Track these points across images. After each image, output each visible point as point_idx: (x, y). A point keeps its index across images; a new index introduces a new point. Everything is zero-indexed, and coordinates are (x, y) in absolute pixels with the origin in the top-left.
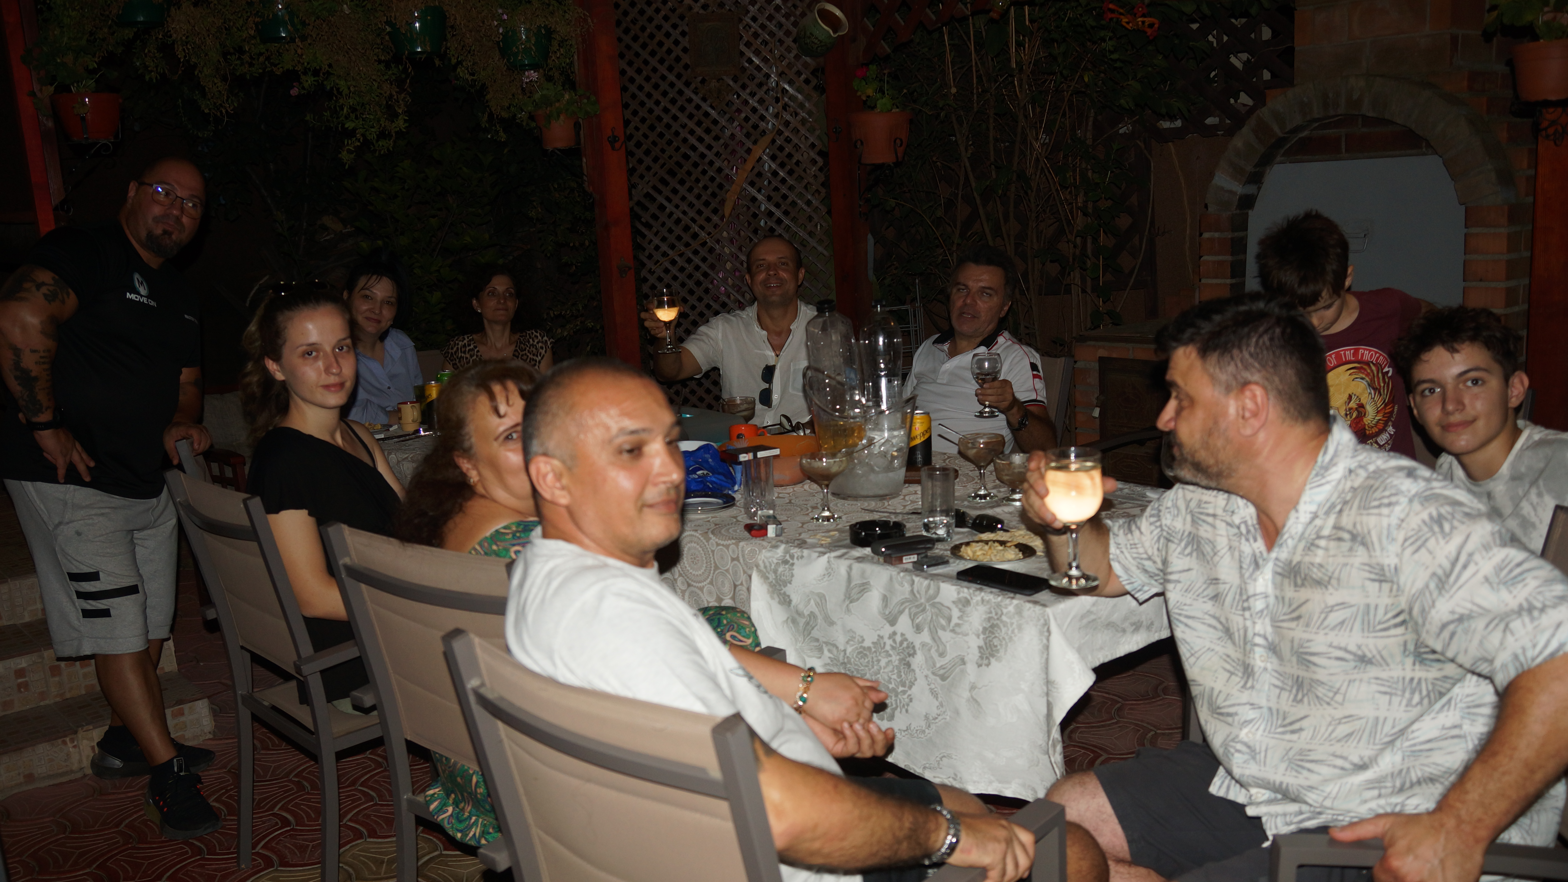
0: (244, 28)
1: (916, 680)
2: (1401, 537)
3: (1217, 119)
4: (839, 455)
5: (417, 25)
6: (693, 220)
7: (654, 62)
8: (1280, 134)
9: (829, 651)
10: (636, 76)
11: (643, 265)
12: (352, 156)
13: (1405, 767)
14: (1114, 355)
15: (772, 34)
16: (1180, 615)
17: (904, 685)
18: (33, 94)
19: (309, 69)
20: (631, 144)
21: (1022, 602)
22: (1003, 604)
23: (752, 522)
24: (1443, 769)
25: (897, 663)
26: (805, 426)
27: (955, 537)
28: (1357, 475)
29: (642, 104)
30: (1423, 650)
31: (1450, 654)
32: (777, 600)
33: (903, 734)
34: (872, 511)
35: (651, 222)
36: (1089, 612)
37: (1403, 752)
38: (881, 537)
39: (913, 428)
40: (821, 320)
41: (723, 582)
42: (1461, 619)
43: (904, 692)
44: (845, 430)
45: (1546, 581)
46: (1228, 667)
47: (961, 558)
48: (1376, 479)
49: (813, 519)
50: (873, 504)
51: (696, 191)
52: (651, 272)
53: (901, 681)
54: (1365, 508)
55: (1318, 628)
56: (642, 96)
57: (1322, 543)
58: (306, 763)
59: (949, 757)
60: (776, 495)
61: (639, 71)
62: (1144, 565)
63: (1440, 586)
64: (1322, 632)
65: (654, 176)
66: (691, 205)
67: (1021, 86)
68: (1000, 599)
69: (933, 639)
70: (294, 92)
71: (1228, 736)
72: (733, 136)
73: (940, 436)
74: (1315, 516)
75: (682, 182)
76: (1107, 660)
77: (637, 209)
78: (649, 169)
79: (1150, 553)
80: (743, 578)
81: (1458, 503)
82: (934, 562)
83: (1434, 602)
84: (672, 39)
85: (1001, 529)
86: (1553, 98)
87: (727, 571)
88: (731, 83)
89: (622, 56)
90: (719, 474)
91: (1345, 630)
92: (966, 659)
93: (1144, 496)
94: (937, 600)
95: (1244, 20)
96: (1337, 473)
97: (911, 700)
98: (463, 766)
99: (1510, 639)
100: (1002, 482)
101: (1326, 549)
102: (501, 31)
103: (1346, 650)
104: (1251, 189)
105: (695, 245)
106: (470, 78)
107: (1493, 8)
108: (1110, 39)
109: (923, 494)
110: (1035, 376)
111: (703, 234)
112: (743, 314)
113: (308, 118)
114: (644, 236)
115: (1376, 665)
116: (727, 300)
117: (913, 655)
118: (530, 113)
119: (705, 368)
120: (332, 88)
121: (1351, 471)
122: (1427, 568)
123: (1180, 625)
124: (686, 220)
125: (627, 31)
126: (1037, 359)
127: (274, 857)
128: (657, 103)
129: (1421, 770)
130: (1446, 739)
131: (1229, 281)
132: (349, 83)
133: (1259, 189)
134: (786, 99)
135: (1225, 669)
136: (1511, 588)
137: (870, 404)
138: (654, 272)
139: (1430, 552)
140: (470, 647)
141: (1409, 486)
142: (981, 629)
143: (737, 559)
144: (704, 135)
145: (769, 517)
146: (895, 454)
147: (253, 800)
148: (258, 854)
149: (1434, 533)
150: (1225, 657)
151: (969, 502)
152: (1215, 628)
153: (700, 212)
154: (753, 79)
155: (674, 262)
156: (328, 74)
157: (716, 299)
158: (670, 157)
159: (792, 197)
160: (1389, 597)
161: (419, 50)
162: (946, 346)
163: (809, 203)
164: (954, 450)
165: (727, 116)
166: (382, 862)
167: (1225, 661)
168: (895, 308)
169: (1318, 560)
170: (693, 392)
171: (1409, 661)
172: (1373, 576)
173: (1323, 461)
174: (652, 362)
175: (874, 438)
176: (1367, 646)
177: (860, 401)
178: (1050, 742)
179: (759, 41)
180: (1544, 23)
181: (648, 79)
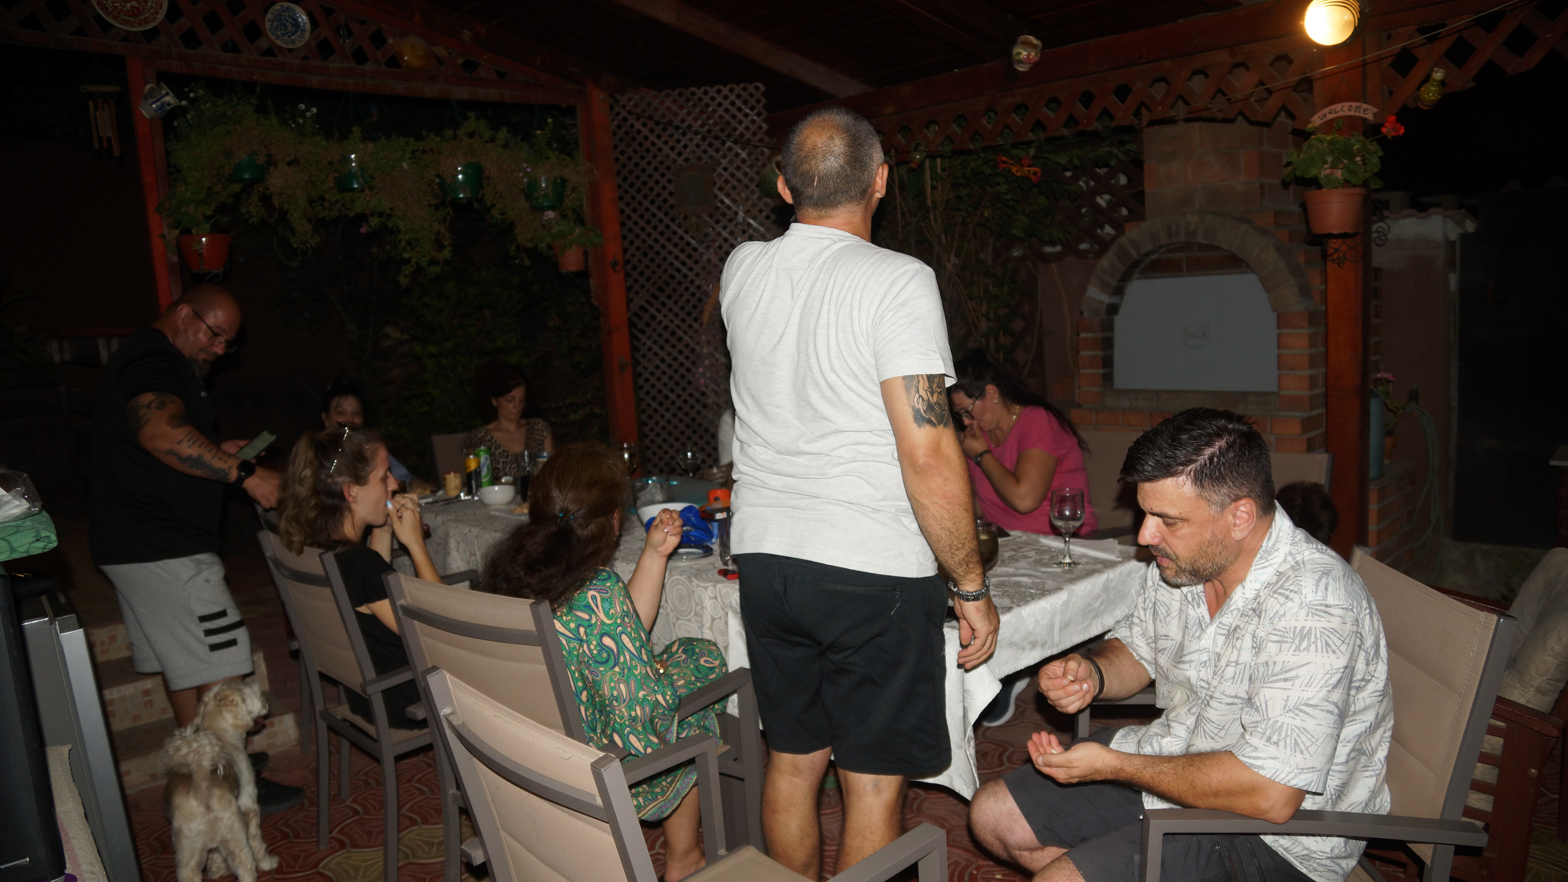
0: (325, 182)
3: (1088, 245)
5: (460, 177)
6: (678, 327)
7: (646, 203)
8: (1137, 257)
10: (632, 214)
11: (639, 363)
12: (408, 280)
15: (739, 181)
18: (163, 236)
19: (375, 212)
20: (629, 268)
29: (637, 236)
35: (645, 328)
51: (680, 304)
52: (645, 368)
56: (637, 230)
58: (370, 765)
61: (635, 210)
65: (647, 292)
66: (677, 315)
67: (935, 220)
70: (363, 230)
72: (709, 261)
75: (669, 297)
77: (634, 319)
78: (643, 286)
80: (721, 613)
84: (661, 185)
86: (1335, 232)
87: (707, 607)
88: (708, 219)
89: (621, 198)
90: (700, 529)
95: (1105, 170)
102: (526, 180)
104: (1115, 300)
105: (680, 346)
106: (500, 217)
107: (1289, 164)
108: (1004, 183)
111: (686, 338)
113: (374, 250)
114: (639, 340)
118: (548, 244)
120: (392, 227)
124: (672, 327)
125: (625, 179)
127: (347, 841)
128: (649, 235)
131: (1101, 372)
132: (406, 223)
133: (1122, 299)
143: (715, 598)
144: (686, 260)
147: (330, 795)
148: (333, 838)
153: (683, 321)
155: (663, 360)
156: (390, 215)
158: (660, 277)
161: (462, 196)
165: (705, 245)
166: (433, 844)
178: (966, 739)
179: (729, 186)
180: (1326, 176)
181: (641, 216)
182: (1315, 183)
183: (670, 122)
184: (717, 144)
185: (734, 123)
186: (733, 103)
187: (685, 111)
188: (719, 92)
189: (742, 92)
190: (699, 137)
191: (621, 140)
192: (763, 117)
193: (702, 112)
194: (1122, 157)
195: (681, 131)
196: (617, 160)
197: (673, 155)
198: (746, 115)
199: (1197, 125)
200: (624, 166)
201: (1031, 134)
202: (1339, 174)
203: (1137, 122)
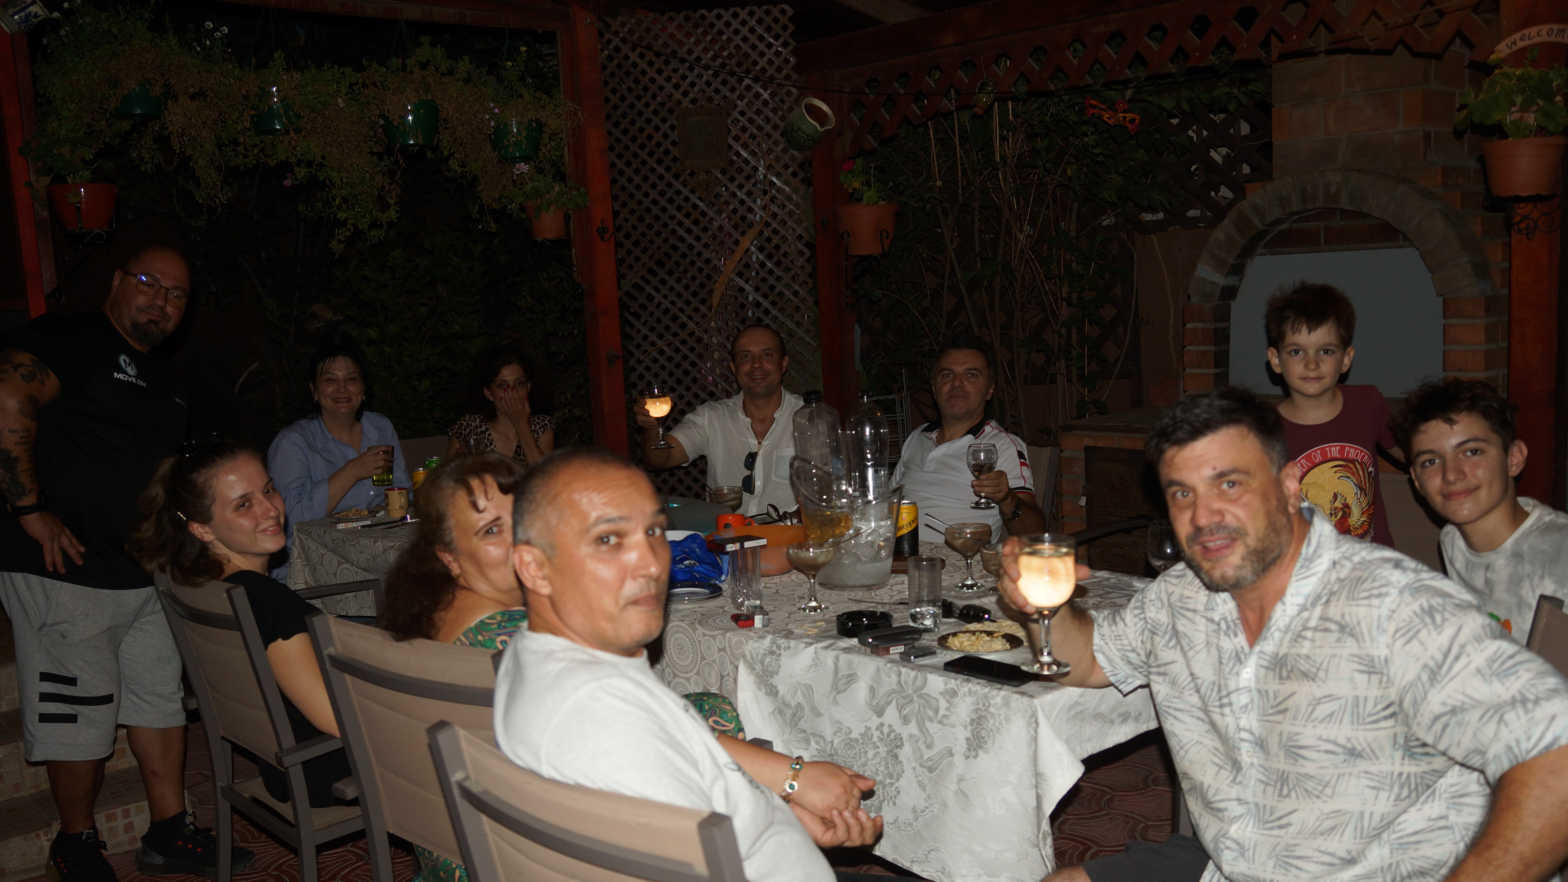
0: (239, 121)
1: (903, 772)
2: (1392, 628)
3: (1199, 212)
4: (826, 545)
5: (410, 118)
6: (681, 310)
7: (643, 155)
8: (1261, 227)
9: (817, 742)
10: (625, 169)
11: (632, 354)
12: (342, 246)
13: (1394, 860)
14: (1100, 445)
15: (760, 128)
16: (1169, 707)
17: (891, 777)
18: (29, 185)
19: (303, 161)
20: (620, 235)
21: (1009, 693)
22: (990, 695)
23: (739, 612)
24: (1433, 862)
25: (884, 755)
26: (792, 515)
27: (942, 628)
28: (1342, 566)
29: (632, 196)
30: (1412, 744)
31: (1442, 747)
32: (764, 691)
33: (891, 827)
34: (859, 601)
35: (640, 312)
36: (1077, 703)
37: (1391, 845)
38: (869, 627)
39: (900, 518)
40: (808, 410)
41: (709, 673)
42: (1453, 711)
43: (892, 784)
44: (832, 520)
45: (1539, 674)
46: (1217, 760)
47: (948, 648)
48: (1365, 570)
49: (800, 609)
50: (860, 594)
51: (684, 282)
52: (640, 362)
53: (889, 773)
54: (1353, 599)
55: (1306, 721)
56: (631, 188)
57: (1309, 634)
58: (285, 856)
59: (937, 850)
60: (763, 585)
61: (628, 164)
62: (1128, 657)
63: (1432, 677)
64: (1310, 725)
65: (643, 266)
66: (679, 296)
67: (1005, 179)
68: (987, 690)
69: (921, 730)
70: (287, 183)
71: (1219, 831)
72: (721, 228)
73: (927, 525)
74: (1303, 608)
75: (670, 273)
76: (1095, 751)
77: (626, 299)
78: (637, 259)
79: (1134, 644)
80: (730, 668)
81: (1449, 596)
82: (921, 653)
83: (1426, 693)
84: (661, 132)
85: (988, 620)
86: (1524, 194)
87: (714, 661)
88: (719, 176)
89: (611, 149)
90: (706, 563)
91: (1334, 723)
92: (953, 750)
93: (1131, 586)
94: (924, 691)
95: (1223, 116)
96: (1322, 564)
97: (898, 792)
98: (446, 860)
99: (1504, 731)
100: (989, 572)
101: (1313, 640)
102: (492, 124)
103: (1335, 743)
104: (1232, 281)
105: (683, 335)
106: (459, 170)
107: (1463, 107)
108: (1092, 133)
109: (909, 584)
110: (1022, 464)
111: (691, 324)
112: (730, 402)
113: (300, 208)
114: (632, 326)
115: (1365, 759)
116: (714, 390)
117: (900, 746)
118: (520, 204)
119: (692, 456)
120: (325, 180)
121: (1334, 563)
122: (1418, 659)
123: (1169, 717)
124: (674, 310)
125: (617, 125)
126: (1024, 447)
128: (647, 195)
129: (1411, 864)
130: (1433, 830)
131: (1212, 371)
132: (342, 175)
133: (1241, 279)
134: (774, 192)
135: (1214, 763)
136: (1504, 680)
137: (857, 494)
138: (642, 362)
139: (1422, 644)
140: (456, 739)
141: (1399, 578)
142: (968, 720)
143: (724, 650)
144: (692, 227)
145: (756, 607)
146: (882, 544)
149: (1426, 625)
150: (1213, 750)
151: (956, 592)
152: (1202, 720)
153: (688, 303)
154: (741, 172)
155: (662, 352)
156: (322, 165)
157: (704, 388)
158: (659, 248)
159: (779, 287)
160: (1379, 688)
161: (412, 142)
162: (934, 435)
163: (796, 294)
164: (940, 539)
165: (716, 208)
167: (1214, 754)
168: (882, 398)
169: (1304, 651)
170: (680, 481)
171: (1399, 754)
172: (1362, 668)
173: (1307, 553)
174: (639, 451)
175: (861, 528)
176: (1356, 739)
177: (846, 491)
178: (1041, 835)
179: (747, 135)
180: (1512, 122)
181: (637, 171)
182: (1499, 131)
183: (674, 53)
184: (733, 81)
185: (754, 55)
186: (752, 30)
187: (692, 40)
188: (735, 15)
189: (764, 17)
190: (711, 72)
191: (612, 75)
192: (790, 48)
193: (714, 41)
194: (1244, 100)
195: (687, 64)
196: (607, 100)
197: (677, 95)
198: (770, 46)
199: (1342, 57)
200: (616, 108)
201: (1127, 71)
202: (1531, 118)
203: (1264, 55)
